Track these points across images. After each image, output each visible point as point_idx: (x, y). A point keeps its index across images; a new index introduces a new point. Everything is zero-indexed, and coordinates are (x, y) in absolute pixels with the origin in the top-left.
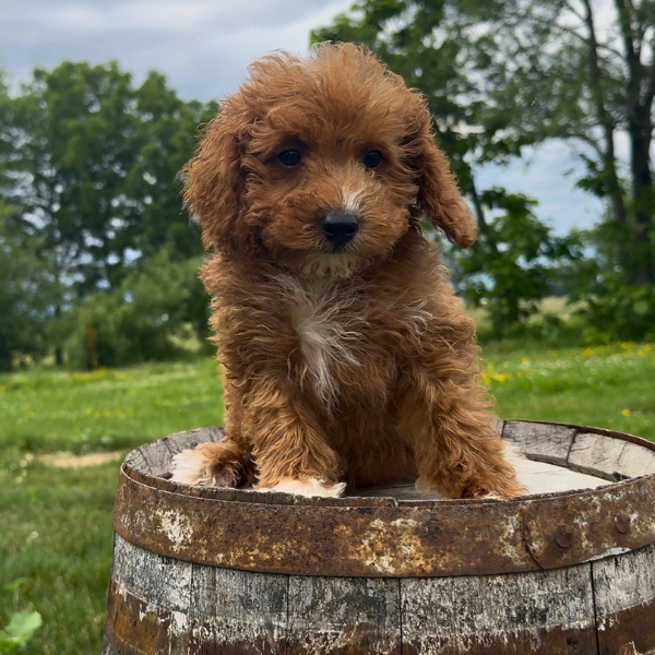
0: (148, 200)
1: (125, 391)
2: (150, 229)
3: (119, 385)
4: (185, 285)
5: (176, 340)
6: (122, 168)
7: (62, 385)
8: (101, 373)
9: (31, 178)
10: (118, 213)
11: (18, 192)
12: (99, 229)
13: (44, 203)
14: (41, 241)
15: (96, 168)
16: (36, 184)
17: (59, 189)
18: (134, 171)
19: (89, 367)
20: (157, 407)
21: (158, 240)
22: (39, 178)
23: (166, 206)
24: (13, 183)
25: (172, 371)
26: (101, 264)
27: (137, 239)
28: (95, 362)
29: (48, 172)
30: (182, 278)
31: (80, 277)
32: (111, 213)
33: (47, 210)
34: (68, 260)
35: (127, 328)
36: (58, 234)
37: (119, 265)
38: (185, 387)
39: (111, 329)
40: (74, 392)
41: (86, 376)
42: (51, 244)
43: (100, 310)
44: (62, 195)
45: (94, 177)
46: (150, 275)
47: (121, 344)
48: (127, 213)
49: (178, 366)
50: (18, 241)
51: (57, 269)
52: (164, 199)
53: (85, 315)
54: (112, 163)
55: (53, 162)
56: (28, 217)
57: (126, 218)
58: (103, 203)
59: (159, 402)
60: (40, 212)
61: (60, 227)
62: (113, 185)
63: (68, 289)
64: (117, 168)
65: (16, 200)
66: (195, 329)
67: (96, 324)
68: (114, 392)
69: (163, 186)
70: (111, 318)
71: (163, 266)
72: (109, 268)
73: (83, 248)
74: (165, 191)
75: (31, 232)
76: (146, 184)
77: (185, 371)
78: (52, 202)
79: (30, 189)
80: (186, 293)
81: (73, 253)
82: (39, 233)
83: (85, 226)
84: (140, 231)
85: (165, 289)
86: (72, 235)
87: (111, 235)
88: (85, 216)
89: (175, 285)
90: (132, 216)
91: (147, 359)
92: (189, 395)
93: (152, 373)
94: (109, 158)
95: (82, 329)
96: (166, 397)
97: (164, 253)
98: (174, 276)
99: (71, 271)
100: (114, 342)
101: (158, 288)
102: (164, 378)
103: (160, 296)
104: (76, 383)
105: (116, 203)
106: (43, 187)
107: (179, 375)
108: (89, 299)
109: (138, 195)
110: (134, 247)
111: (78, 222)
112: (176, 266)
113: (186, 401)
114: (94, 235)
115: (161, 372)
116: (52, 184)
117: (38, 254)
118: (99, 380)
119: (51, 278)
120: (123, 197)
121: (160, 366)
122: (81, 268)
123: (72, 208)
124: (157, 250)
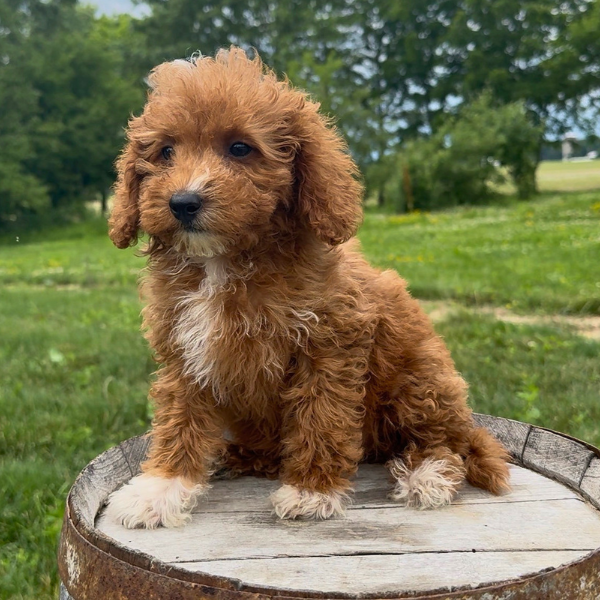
0: (471, 47)
1: (432, 235)
2: (471, 77)
3: (429, 229)
4: (501, 131)
5: (490, 184)
6: (447, 17)
7: (377, 227)
8: (414, 216)
9: (360, 31)
10: (441, 61)
11: (349, 45)
12: (422, 78)
13: (372, 54)
14: (368, 90)
15: (421, 19)
16: (365, 37)
17: (386, 41)
18: (457, 20)
19: (405, 210)
20: (458, 255)
21: (478, 86)
22: (368, 31)
23: (487, 53)
24: (344, 37)
25: (484, 216)
26: (423, 110)
27: (459, 86)
28: (410, 206)
29: (376, 25)
30: (498, 125)
31: (403, 124)
32: (435, 61)
33: (375, 60)
34: (392, 107)
35: (442, 173)
36: (383, 84)
37: (441, 111)
38: (491, 234)
39: (428, 173)
40: (386, 235)
41: (402, 218)
42: (377, 93)
43: (418, 156)
44: (388, 46)
45: (419, 27)
46: (469, 121)
47: (436, 188)
48: (449, 60)
49: (490, 210)
50: (347, 91)
51: (381, 117)
52: (486, 45)
53: (403, 161)
54: (437, 13)
55: (381, 15)
56: (357, 69)
57: (449, 66)
58: (427, 52)
59: (461, 249)
60: (367, 63)
61: (386, 78)
62: (436, 34)
63: (392, 135)
64: (441, 18)
65: (347, 53)
66: (511, 173)
67: (413, 170)
68: (422, 236)
69: (486, 33)
70: (427, 164)
71: (480, 112)
72: (432, 115)
73: (406, 95)
74: (488, 38)
75: (358, 82)
76: (469, 31)
77: (495, 216)
78: (379, 53)
79: (360, 42)
80: (502, 139)
81: (396, 101)
82: (366, 82)
83: (409, 75)
84: (462, 78)
85: (481, 134)
86: (396, 84)
87: (433, 82)
88: (409, 66)
89: (492, 130)
90: (454, 63)
91: (461, 202)
92: (492, 242)
93: (464, 217)
94: (434, 7)
95: (400, 174)
96: (468, 244)
97: (483, 99)
98: (491, 123)
99: (395, 118)
100: (429, 186)
101: (474, 134)
102: (473, 223)
103: (476, 142)
104: (392, 226)
105: (439, 52)
106: (371, 39)
107: (490, 220)
108: (409, 145)
109: (461, 43)
110: (455, 94)
111: (402, 72)
112: (494, 113)
113: (486, 250)
114: (417, 83)
115: (472, 216)
116: (379, 35)
117: (364, 102)
118: (412, 223)
119: (375, 126)
120: (445, 46)
121: (473, 210)
122: (404, 115)
123: (398, 58)
124: (476, 97)
